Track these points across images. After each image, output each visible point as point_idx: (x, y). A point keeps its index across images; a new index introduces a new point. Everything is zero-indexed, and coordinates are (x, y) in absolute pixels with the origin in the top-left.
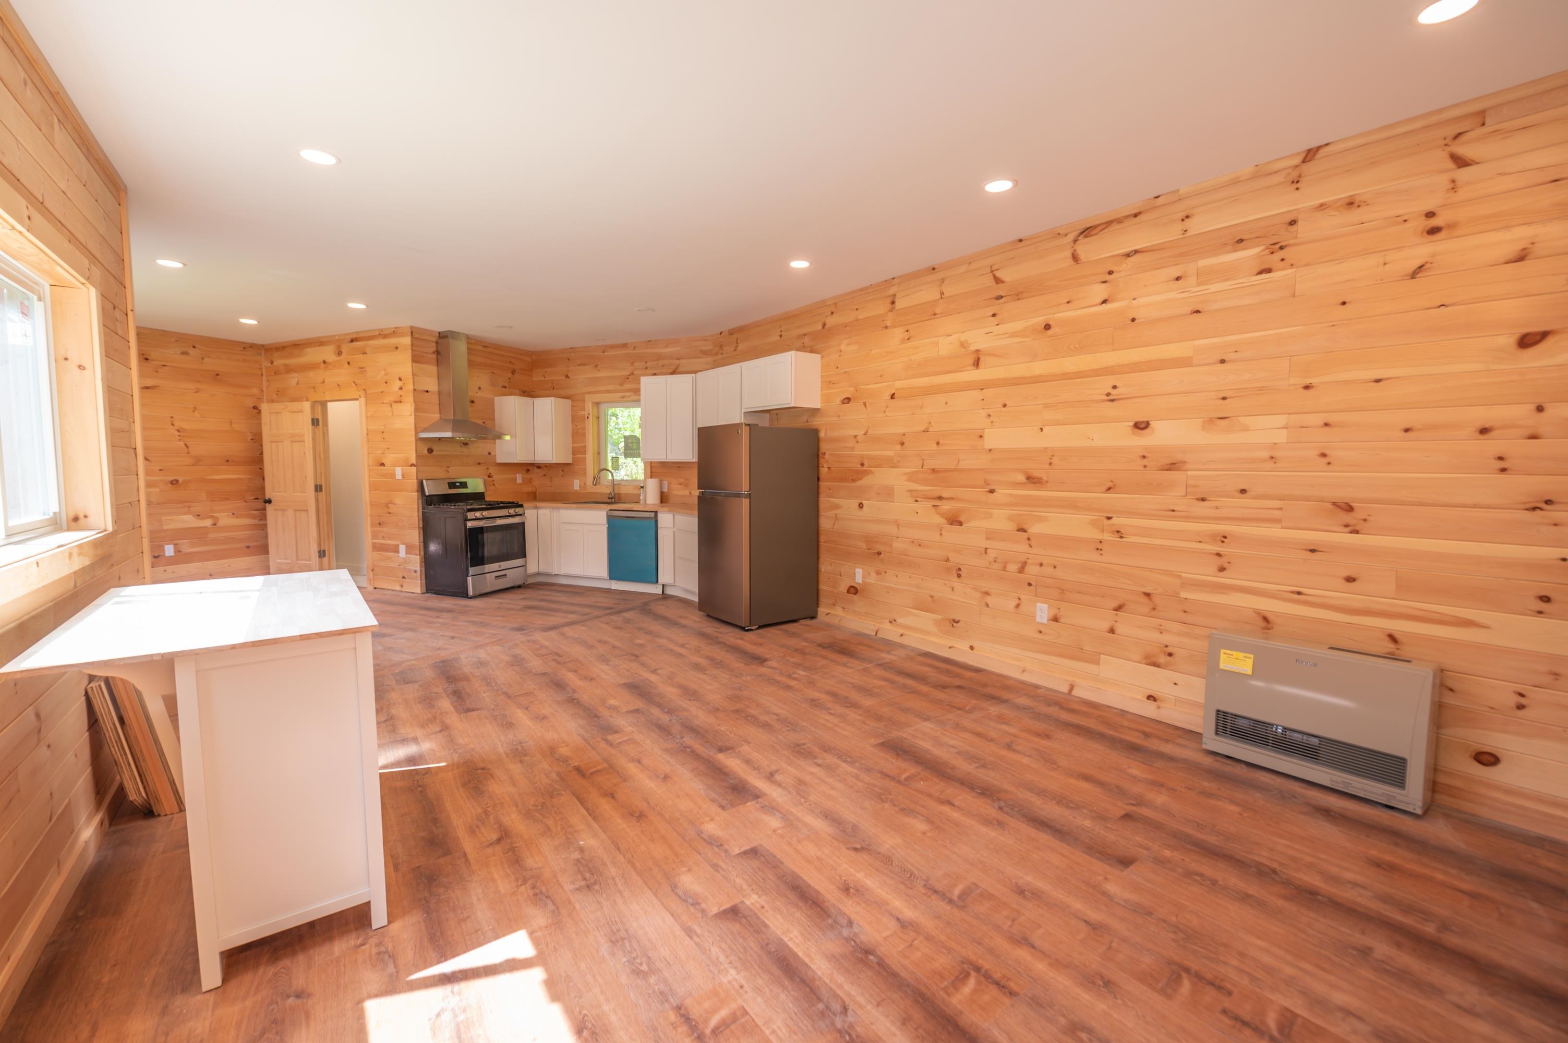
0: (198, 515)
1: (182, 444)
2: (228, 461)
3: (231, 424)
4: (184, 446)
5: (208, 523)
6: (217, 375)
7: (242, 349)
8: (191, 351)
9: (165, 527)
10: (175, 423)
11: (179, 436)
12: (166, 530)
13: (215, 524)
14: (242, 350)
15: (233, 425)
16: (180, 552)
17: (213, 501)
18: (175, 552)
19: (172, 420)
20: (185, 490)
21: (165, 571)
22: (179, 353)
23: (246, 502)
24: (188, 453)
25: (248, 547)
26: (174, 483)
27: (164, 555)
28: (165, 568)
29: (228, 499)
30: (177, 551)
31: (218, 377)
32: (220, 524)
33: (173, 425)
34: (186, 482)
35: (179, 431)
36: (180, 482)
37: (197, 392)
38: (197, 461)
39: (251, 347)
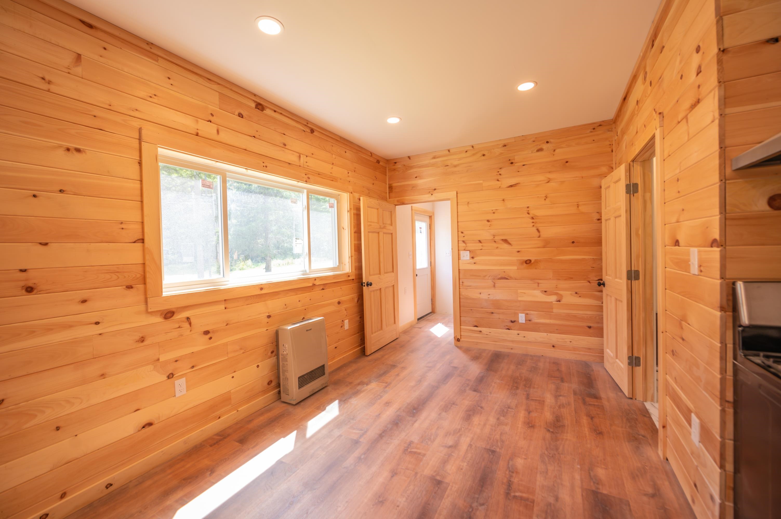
0: (545, 292)
1: (534, 229)
2: (573, 242)
3: (578, 207)
4: (536, 231)
5: (553, 299)
6: (567, 162)
7: (592, 130)
8: (545, 146)
9: (520, 299)
10: (531, 212)
11: (533, 222)
12: (520, 301)
13: (559, 301)
14: (591, 132)
15: (580, 208)
16: (530, 321)
17: (559, 279)
18: (526, 320)
19: (528, 209)
20: (536, 269)
21: (518, 334)
22: (535, 151)
23: (589, 282)
24: (539, 237)
25: (590, 327)
26: (528, 262)
27: (518, 322)
28: (519, 332)
29: (572, 278)
30: (528, 320)
31: (567, 164)
32: (564, 301)
33: (528, 213)
34: (536, 261)
35: (533, 218)
36: (532, 262)
37: (548, 182)
38: (547, 243)
39: (600, 125)
